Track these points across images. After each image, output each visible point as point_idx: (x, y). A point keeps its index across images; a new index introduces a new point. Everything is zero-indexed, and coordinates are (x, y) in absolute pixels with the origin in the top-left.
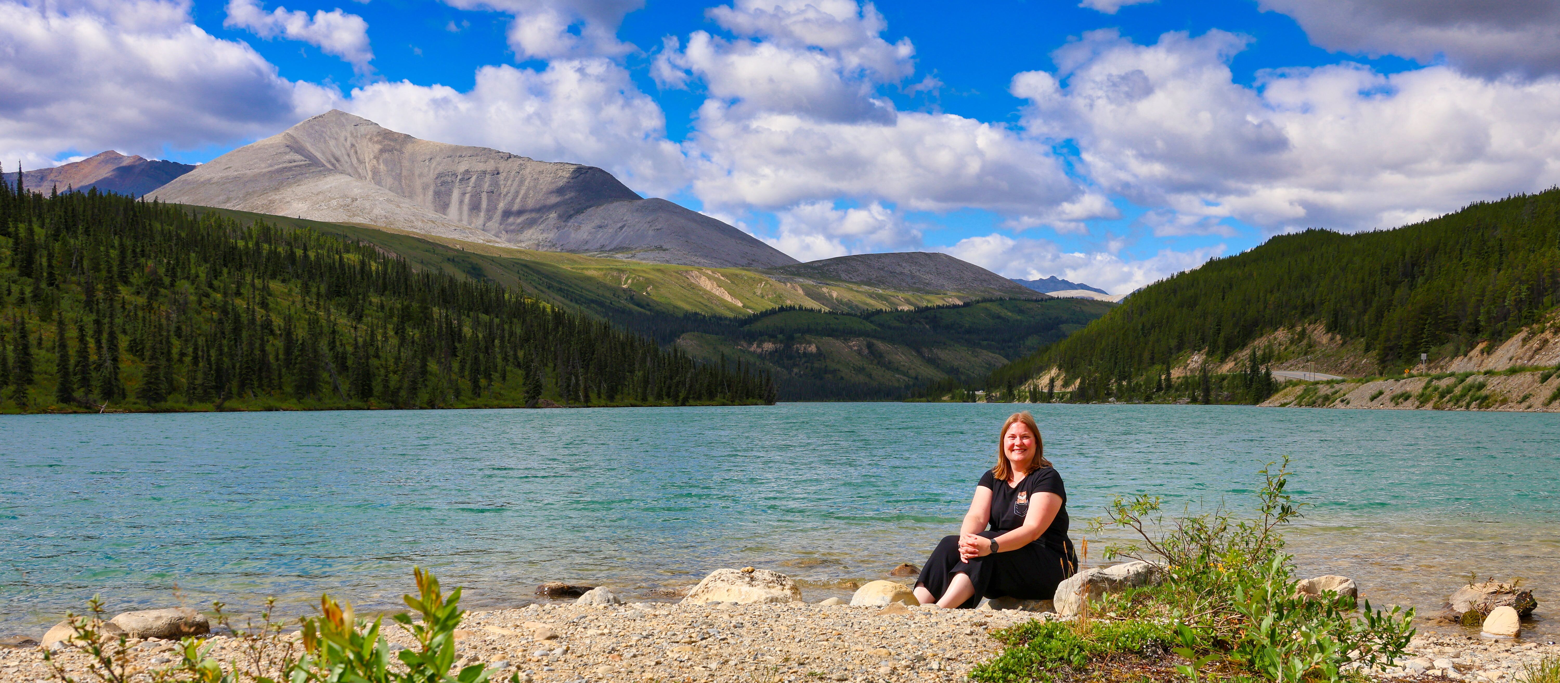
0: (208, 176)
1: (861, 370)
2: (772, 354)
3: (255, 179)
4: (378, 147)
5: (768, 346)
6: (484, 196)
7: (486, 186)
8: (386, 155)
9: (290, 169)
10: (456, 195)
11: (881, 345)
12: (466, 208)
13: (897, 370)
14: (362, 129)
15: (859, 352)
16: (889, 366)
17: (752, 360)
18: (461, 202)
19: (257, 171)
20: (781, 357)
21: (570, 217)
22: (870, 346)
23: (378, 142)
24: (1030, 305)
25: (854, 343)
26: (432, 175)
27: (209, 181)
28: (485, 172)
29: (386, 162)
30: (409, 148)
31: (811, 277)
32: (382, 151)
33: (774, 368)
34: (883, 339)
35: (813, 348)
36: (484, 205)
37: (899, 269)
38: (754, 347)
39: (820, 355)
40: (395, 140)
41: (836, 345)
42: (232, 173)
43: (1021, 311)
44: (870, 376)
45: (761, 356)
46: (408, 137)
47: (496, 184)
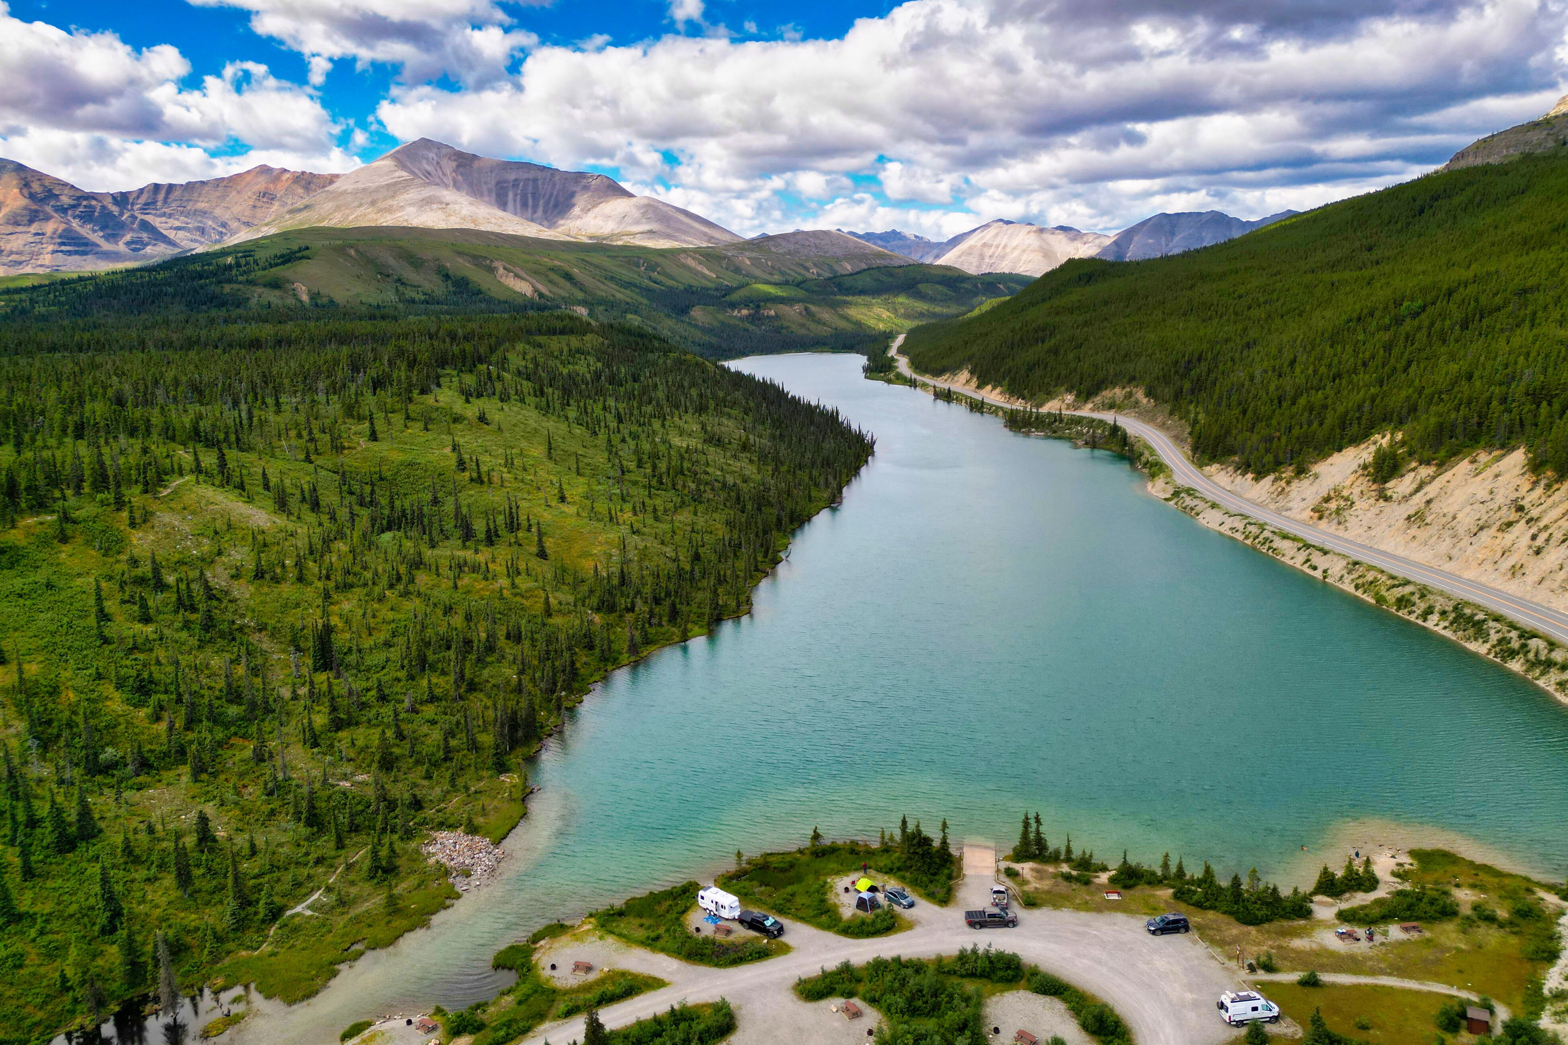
0: (343, 188)
1: (803, 325)
2: (747, 317)
3: (377, 190)
4: (454, 164)
5: (745, 312)
6: (530, 196)
7: (530, 189)
8: (461, 169)
9: (400, 182)
10: (511, 195)
11: (813, 308)
12: (518, 206)
13: (824, 324)
14: (444, 151)
15: (800, 313)
16: (819, 322)
17: (737, 323)
18: (515, 201)
19: (377, 184)
20: (755, 318)
21: (589, 210)
22: (806, 309)
23: (455, 160)
24: (897, 270)
25: (798, 307)
26: (493, 183)
27: (345, 192)
28: (528, 180)
29: (462, 174)
30: (476, 164)
31: (752, 250)
32: (458, 166)
33: (751, 327)
34: (813, 303)
35: (772, 313)
36: (530, 202)
37: (807, 243)
38: (736, 313)
39: (777, 317)
40: (466, 159)
41: (784, 309)
42: (360, 186)
43: (891, 275)
44: (809, 329)
45: (742, 319)
46: (474, 156)
47: (536, 187)
